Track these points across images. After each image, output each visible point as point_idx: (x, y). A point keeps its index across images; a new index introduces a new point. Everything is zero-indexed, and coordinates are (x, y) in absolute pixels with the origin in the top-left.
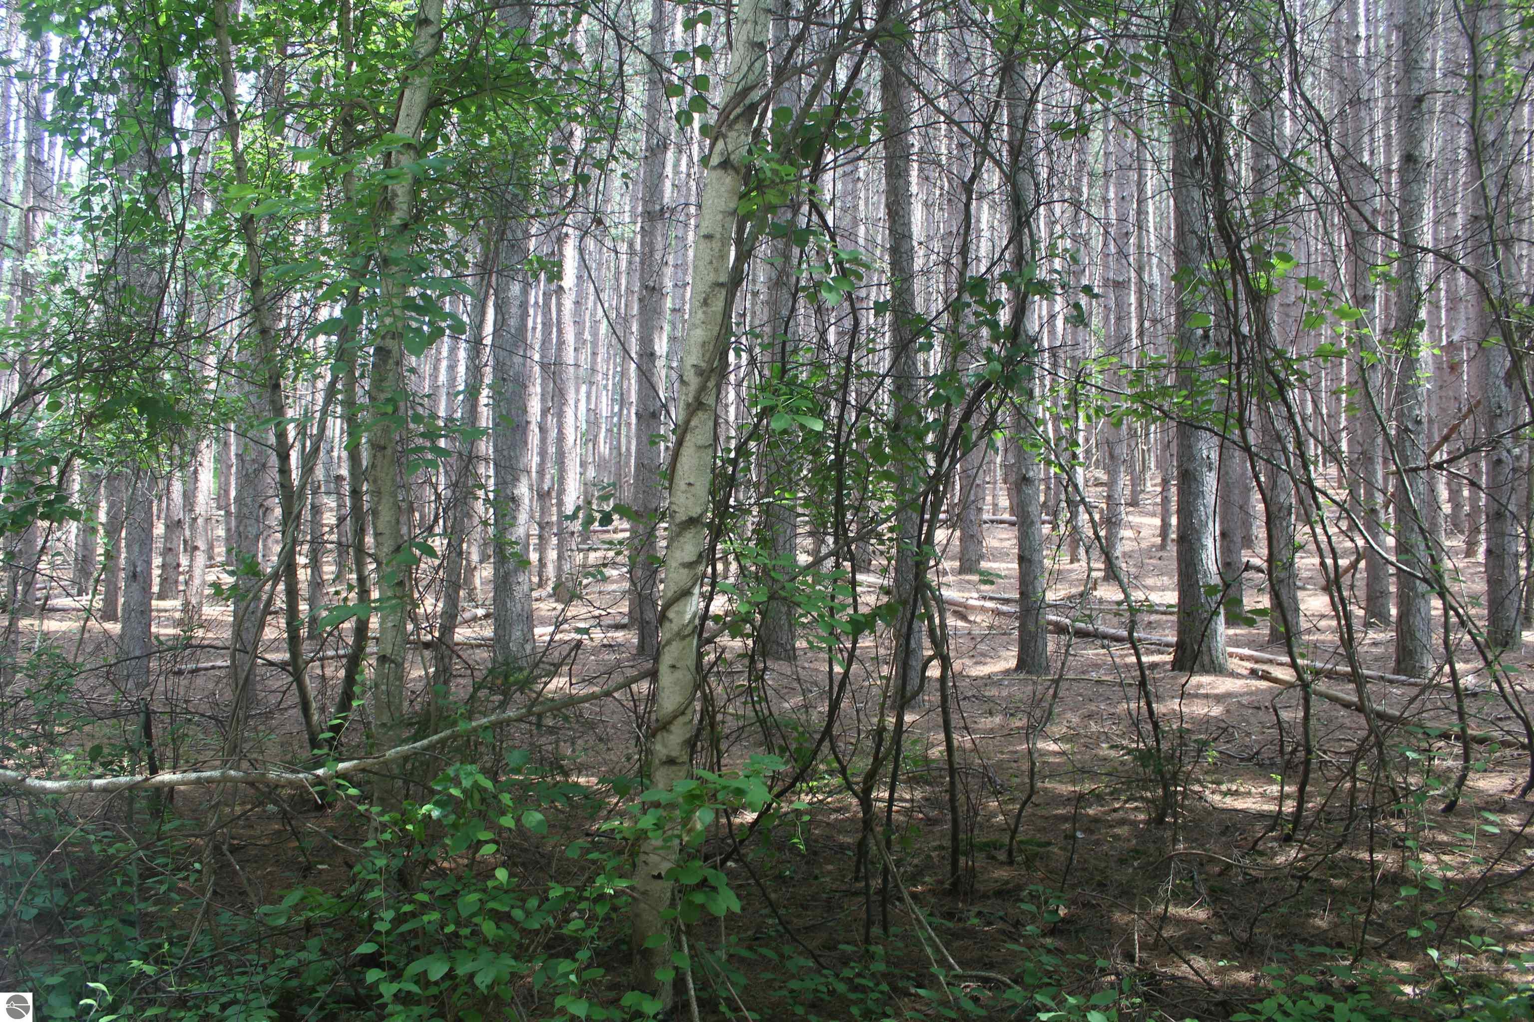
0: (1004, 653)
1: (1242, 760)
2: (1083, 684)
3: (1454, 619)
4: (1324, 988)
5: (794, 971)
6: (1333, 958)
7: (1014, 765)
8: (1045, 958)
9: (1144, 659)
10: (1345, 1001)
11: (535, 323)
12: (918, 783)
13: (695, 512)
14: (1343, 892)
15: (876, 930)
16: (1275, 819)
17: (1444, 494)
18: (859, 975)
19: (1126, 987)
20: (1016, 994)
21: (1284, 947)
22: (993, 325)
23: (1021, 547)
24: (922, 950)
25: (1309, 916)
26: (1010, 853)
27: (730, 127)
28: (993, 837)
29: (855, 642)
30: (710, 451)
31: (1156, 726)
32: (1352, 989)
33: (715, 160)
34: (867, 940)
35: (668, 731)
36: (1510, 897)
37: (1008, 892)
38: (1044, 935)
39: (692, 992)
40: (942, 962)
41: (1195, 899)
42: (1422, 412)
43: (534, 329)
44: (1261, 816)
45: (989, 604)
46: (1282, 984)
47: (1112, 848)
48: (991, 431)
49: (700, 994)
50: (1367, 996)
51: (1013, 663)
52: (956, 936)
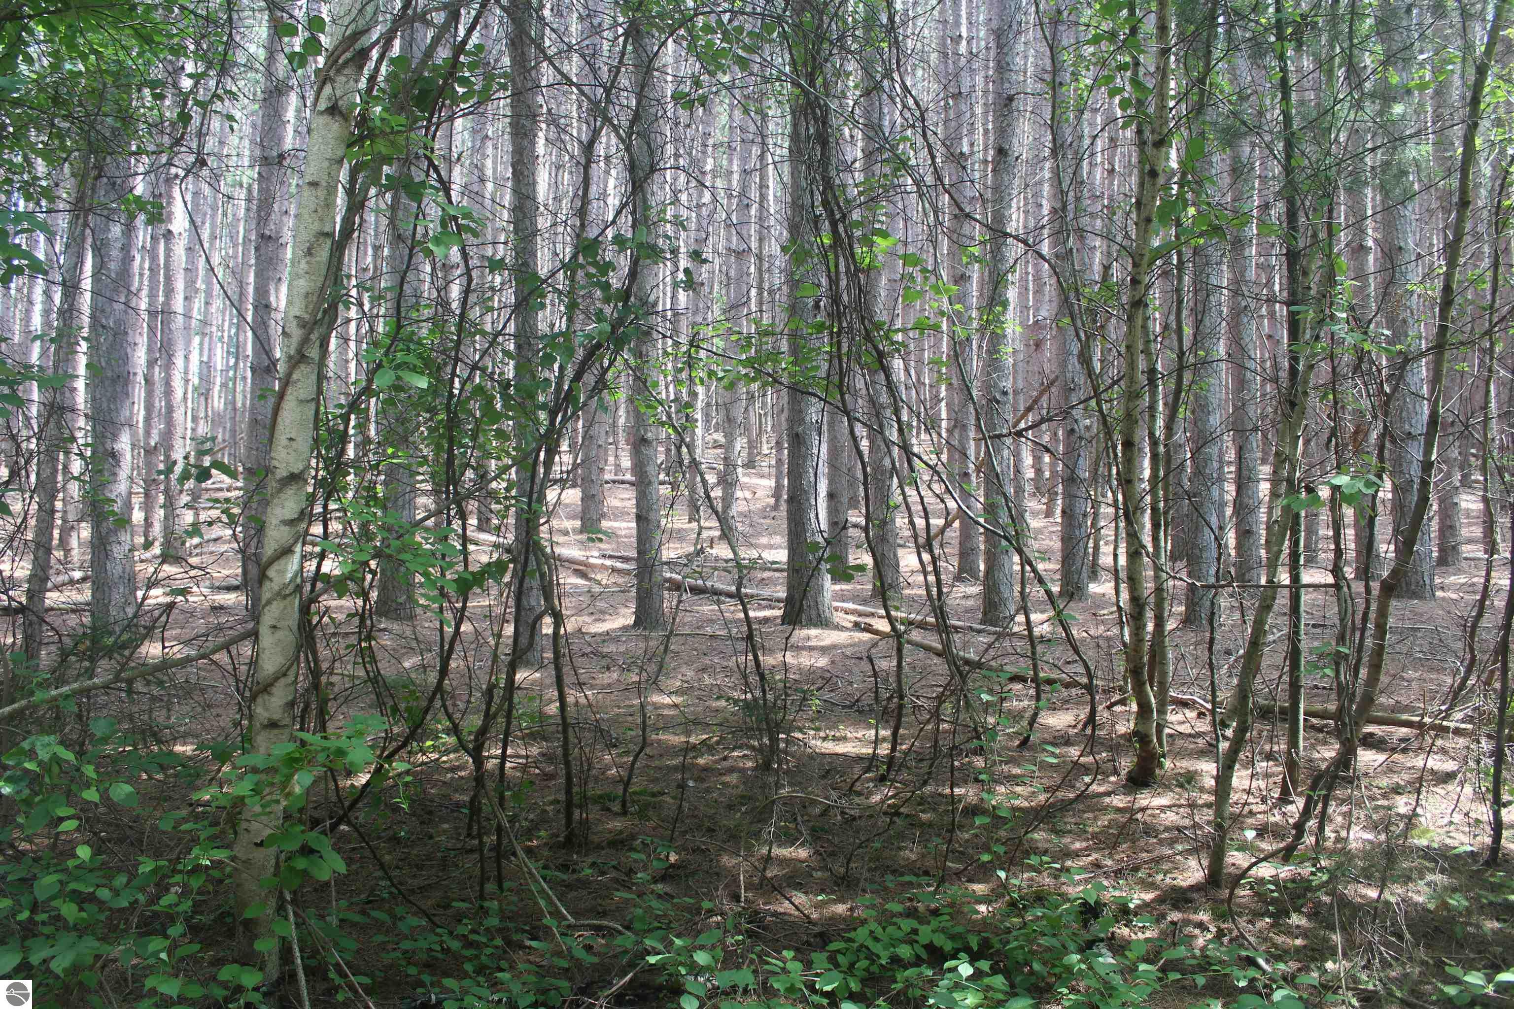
0: (623, 611)
1: (844, 707)
2: (698, 639)
3: (1030, 575)
4: (911, 913)
5: (406, 931)
6: (920, 885)
7: (630, 719)
8: (655, 904)
9: (752, 614)
10: (929, 923)
11: (142, 268)
12: (535, 739)
13: (297, 468)
14: (930, 825)
15: (491, 887)
16: (871, 761)
17: (1028, 460)
18: (473, 931)
19: (729, 926)
20: (627, 940)
21: (878, 879)
22: (606, 286)
23: (638, 505)
24: (536, 903)
25: (900, 849)
26: (624, 804)
27: (338, 71)
28: (608, 789)
29: (465, 603)
30: (313, 406)
31: (762, 677)
32: (935, 913)
33: (323, 105)
34: (482, 897)
35: (269, 694)
36: (1070, 820)
37: (622, 842)
38: (655, 882)
39: (299, 961)
40: (556, 914)
41: (797, 839)
42: (1008, 384)
43: (141, 275)
44: (859, 758)
45: (608, 562)
46: (874, 913)
47: (721, 795)
48: (601, 391)
49: (308, 962)
50: (947, 917)
51: (631, 620)
52: (569, 886)
